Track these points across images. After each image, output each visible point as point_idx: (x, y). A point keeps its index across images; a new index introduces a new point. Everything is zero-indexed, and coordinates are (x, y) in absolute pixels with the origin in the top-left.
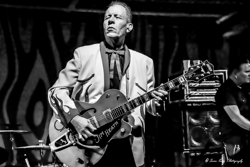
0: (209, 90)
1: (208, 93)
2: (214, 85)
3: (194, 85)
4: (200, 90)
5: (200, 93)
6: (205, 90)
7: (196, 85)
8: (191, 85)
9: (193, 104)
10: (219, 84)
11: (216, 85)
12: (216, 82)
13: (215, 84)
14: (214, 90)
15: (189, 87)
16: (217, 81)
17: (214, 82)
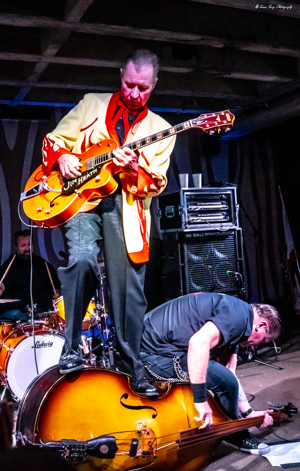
0: (214, 214)
1: (213, 219)
2: (220, 208)
3: (195, 209)
4: (202, 215)
5: (202, 220)
6: (208, 215)
7: (197, 208)
8: (191, 209)
9: (194, 234)
10: (225, 206)
11: (223, 207)
12: (223, 204)
13: (221, 206)
14: (219, 214)
15: (189, 212)
16: (224, 202)
17: (220, 203)
